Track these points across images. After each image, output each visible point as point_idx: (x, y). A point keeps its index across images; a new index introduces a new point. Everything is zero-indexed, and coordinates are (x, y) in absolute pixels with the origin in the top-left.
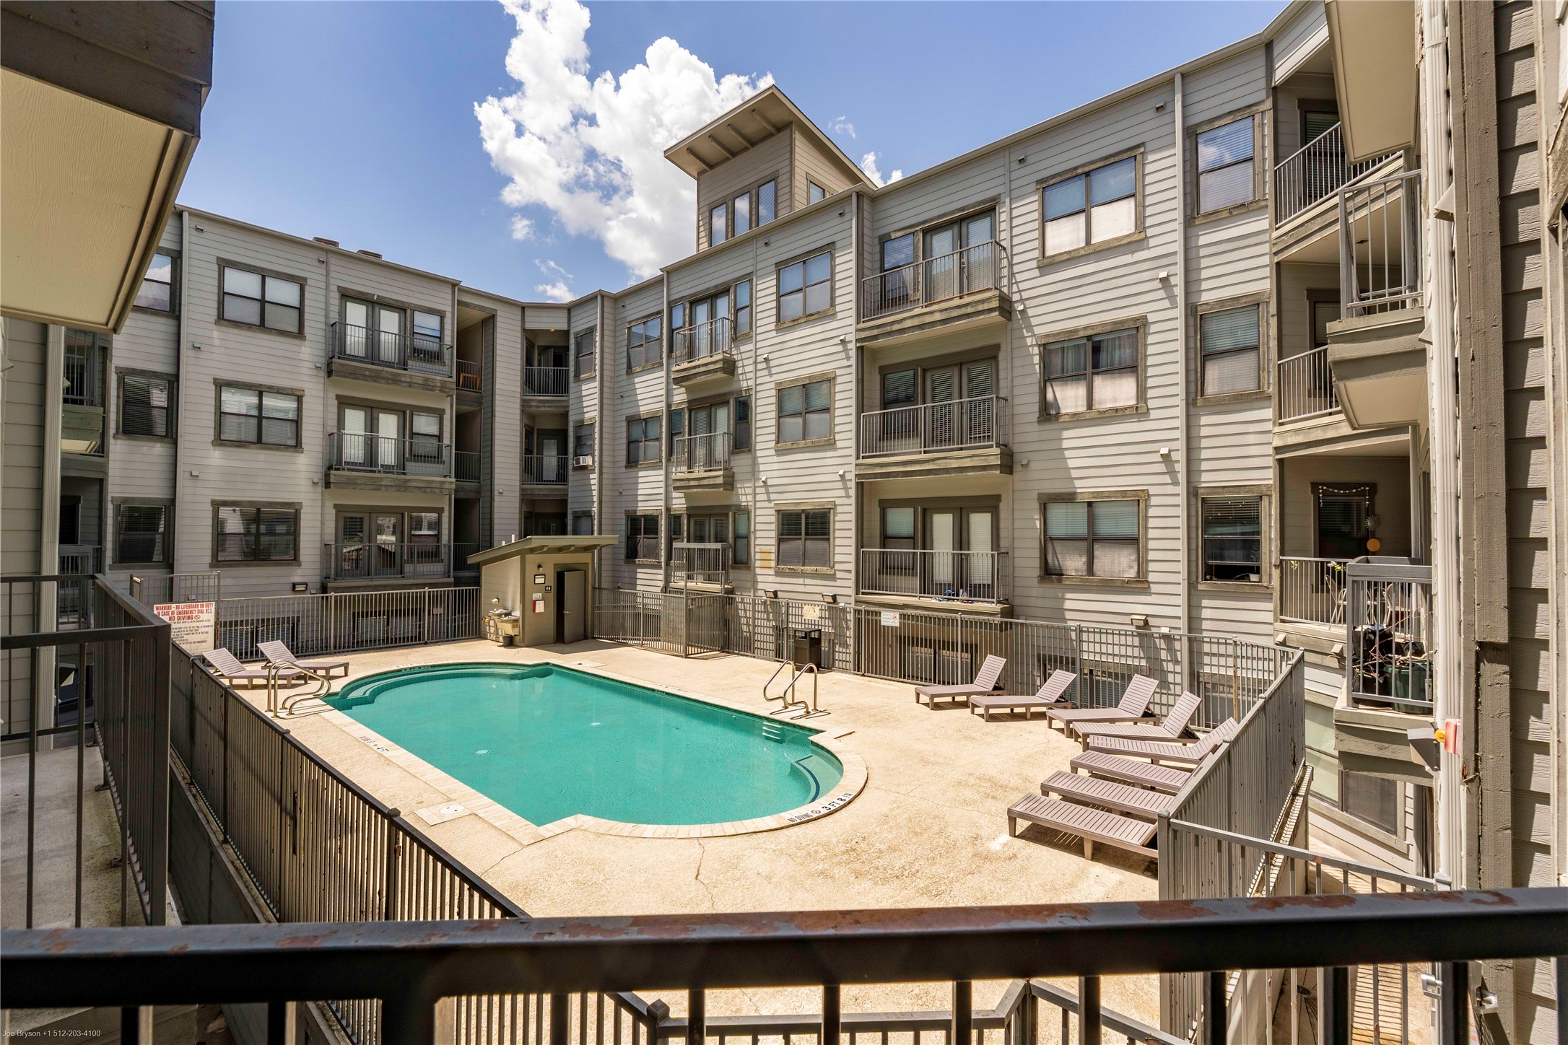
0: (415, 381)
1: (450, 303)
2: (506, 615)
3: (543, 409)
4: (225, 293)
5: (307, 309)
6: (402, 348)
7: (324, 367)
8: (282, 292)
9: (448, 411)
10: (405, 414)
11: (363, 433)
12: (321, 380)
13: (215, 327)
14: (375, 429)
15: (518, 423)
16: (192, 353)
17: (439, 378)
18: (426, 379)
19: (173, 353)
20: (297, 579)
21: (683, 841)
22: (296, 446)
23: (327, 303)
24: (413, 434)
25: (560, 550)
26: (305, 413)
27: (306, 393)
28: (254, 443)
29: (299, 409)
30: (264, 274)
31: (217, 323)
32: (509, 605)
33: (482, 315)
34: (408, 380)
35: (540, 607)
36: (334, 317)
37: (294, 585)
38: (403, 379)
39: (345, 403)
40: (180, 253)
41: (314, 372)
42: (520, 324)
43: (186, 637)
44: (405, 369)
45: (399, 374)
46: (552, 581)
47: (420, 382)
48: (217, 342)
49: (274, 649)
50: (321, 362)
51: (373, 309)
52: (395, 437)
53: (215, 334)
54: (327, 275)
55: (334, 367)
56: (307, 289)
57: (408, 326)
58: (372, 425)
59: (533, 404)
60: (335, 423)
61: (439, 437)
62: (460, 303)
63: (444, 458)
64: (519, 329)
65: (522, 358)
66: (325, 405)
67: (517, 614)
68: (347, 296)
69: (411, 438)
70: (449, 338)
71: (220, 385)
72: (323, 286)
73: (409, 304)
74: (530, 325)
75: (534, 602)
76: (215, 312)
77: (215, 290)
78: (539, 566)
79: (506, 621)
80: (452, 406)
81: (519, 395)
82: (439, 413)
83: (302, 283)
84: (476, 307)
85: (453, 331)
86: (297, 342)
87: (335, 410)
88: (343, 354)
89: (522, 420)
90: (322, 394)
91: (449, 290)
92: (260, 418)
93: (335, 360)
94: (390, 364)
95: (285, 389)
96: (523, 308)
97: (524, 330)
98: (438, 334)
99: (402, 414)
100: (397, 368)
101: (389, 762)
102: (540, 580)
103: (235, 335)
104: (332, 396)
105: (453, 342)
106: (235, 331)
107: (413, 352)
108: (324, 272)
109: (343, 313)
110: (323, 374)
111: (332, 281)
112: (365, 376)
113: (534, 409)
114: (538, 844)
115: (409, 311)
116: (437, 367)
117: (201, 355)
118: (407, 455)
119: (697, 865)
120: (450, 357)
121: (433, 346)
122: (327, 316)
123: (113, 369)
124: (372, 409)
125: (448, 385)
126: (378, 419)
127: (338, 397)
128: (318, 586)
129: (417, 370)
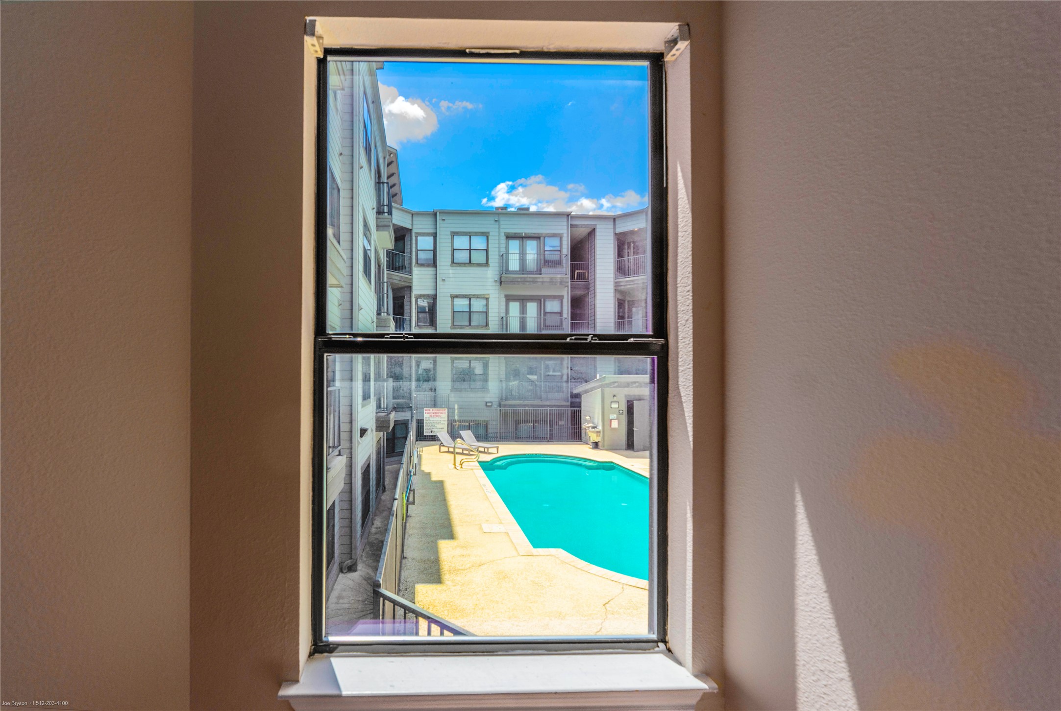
0: (545, 280)
1: (566, 227)
2: (594, 428)
3: (629, 287)
4: (454, 249)
5: (489, 250)
6: (539, 260)
7: (498, 281)
8: (478, 243)
9: (566, 297)
10: (540, 300)
11: (519, 315)
12: (497, 288)
13: (450, 268)
14: (525, 312)
15: (612, 298)
16: (442, 283)
17: (559, 276)
18: (552, 278)
19: (434, 284)
20: (488, 400)
21: (612, 583)
22: (486, 326)
23: (499, 244)
24: (545, 313)
25: (628, 385)
26: (490, 307)
27: (490, 296)
28: (467, 326)
29: (487, 305)
30: (470, 235)
31: (451, 266)
32: (596, 421)
33: (588, 230)
34: (541, 280)
35: (615, 424)
36: (503, 250)
37: (486, 403)
38: (539, 280)
39: (509, 299)
40: (436, 233)
41: (494, 284)
42: (612, 230)
43: (436, 425)
44: (540, 274)
45: (536, 278)
46: (624, 407)
47: (548, 280)
48: (451, 275)
49: (467, 434)
50: (497, 278)
51: (523, 241)
52: (536, 316)
53: (451, 271)
54: (499, 228)
55: (502, 280)
56: (490, 238)
57: (542, 248)
58: (523, 310)
59: (622, 284)
60: (504, 311)
61: (561, 313)
62: (572, 226)
63: (564, 326)
64: (612, 234)
65: (614, 254)
66: (499, 302)
67: (600, 428)
68: (509, 237)
69: (545, 315)
70: (566, 250)
71: (453, 297)
72: (497, 234)
73: (542, 234)
74: (618, 231)
75: (611, 420)
76: (450, 260)
77: (450, 249)
78: (614, 396)
79: (592, 432)
80: (568, 293)
81: (612, 279)
82: (560, 298)
83: (486, 235)
84: (583, 226)
85: (568, 245)
86: (486, 268)
87: (504, 303)
88: (508, 271)
89: (615, 296)
90: (497, 295)
91: (565, 220)
92: (470, 312)
93: (504, 275)
94: (531, 273)
95: (481, 295)
96: (614, 219)
97: (616, 234)
98: (559, 248)
99: (539, 301)
100: (536, 274)
101: (487, 499)
102: (615, 406)
103: (459, 270)
104: (503, 296)
105: (568, 251)
106: (458, 268)
107: (546, 263)
108: (497, 226)
109: (507, 248)
110: (498, 284)
111: (502, 230)
112: (518, 281)
113: (623, 287)
114: (527, 557)
115: (542, 238)
116: (558, 270)
117: (446, 283)
118: (542, 326)
119: (610, 598)
120: (567, 263)
121: (557, 258)
122: (499, 251)
123: (414, 296)
124: (523, 300)
125: (565, 280)
126: (526, 306)
127: (506, 296)
128: (497, 403)
129: (548, 274)
